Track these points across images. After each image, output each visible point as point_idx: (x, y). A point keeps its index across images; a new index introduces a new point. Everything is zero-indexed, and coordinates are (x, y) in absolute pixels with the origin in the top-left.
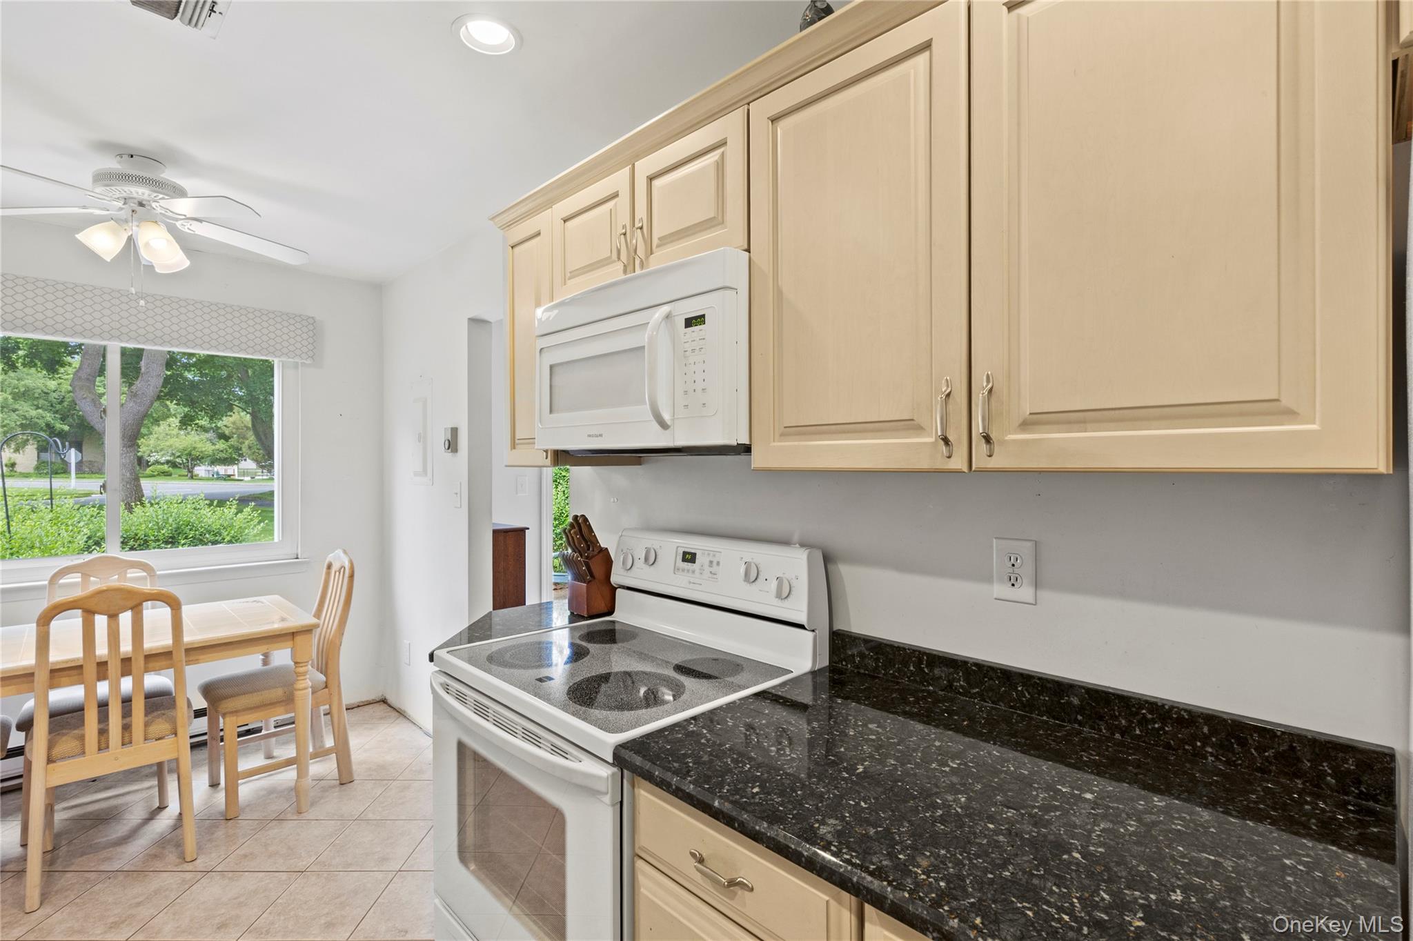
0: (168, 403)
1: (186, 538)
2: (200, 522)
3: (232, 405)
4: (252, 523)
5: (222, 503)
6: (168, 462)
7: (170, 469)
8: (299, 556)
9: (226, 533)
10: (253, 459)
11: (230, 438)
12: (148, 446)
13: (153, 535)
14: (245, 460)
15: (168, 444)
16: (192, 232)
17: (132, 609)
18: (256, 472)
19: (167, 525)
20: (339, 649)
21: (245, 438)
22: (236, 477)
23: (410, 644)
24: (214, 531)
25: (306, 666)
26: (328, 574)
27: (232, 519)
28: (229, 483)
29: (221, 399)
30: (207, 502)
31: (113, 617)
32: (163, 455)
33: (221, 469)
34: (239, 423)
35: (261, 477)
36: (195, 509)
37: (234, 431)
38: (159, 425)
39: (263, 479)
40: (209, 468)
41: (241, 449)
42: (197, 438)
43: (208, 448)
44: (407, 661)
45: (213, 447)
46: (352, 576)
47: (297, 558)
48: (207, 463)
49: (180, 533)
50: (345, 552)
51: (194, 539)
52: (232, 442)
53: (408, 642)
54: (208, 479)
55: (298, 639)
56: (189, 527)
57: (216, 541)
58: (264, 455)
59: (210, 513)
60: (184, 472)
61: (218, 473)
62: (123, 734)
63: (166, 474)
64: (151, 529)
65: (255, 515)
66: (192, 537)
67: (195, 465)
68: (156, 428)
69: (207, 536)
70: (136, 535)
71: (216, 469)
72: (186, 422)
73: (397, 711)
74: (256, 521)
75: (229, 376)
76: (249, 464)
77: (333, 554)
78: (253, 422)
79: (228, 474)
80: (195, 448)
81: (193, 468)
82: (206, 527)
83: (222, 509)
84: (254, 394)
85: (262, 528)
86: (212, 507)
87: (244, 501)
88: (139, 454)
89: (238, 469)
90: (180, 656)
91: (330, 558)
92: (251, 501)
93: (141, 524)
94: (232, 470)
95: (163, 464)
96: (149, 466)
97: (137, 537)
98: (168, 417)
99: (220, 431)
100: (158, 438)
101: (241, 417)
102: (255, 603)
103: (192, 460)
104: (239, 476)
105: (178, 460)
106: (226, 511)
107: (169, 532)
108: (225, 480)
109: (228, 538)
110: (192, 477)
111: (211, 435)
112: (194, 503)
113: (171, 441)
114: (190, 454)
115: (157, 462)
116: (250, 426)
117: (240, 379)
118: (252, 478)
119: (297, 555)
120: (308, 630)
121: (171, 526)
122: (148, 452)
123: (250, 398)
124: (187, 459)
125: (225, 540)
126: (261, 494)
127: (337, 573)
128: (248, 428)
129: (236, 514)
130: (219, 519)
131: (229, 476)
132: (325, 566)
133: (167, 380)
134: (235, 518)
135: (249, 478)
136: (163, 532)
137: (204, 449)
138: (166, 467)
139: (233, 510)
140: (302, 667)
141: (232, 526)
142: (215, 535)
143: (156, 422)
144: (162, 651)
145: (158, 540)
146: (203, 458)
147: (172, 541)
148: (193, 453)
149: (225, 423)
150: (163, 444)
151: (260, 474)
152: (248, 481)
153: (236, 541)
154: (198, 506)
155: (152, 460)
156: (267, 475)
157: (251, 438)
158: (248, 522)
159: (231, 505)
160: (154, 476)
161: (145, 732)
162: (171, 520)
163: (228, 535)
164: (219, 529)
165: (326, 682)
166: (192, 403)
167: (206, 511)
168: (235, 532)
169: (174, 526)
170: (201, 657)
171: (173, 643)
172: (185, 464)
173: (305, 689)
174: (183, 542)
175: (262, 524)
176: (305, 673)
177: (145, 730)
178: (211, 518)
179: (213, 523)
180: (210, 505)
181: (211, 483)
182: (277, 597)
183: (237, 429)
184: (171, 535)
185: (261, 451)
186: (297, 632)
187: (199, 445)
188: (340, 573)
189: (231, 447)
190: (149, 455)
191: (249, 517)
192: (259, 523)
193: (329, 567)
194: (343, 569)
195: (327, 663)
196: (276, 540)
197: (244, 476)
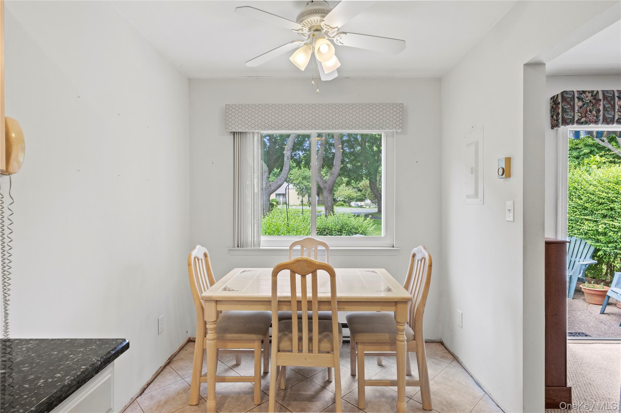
0: (343, 178)
1: (345, 230)
2: (351, 223)
3: (363, 176)
4: (370, 225)
5: (358, 216)
6: (343, 200)
7: (343, 203)
8: (394, 246)
9: (360, 229)
10: (370, 199)
11: (362, 191)
12: (337, 194)
13: (334, 228)
14: (367, 200)
15: (343, 193)
16: (342, 45)
17: (312, 273)
18: (371, 205)
19: (339, 224)
20: (422, 315)
21: (367, 191)
22: (364, 207)
23: (462, 313)
24: (355, 228)
25: (404, 325)
26: (413, 261)
27: (363, 223)
28: (362, 208)
29: (359, 175)
30: (353, 214)
31: (304, 276)
32: (341, 198)
33: (359, 203)
34: (365, 185)
35: (372, 207)
36: (349, 217)
37: (363, 188)
38: (340, 187)
39: (373, 207)
40: (355, 203)
41: (365, 195)
42: (351, 191)
43: (355, 195)
44: (460, 325)
45: (356, 195)
46: (430, 266)
47: (393, 247)
48: (354, 201)
49: (343, 228)
50: (425, 248)
51: (348, 231)
52: (363, 192)
53: (461, 312)
54: (356, 207)
55: (399, 306)
56: (346, 225)
57: (356, 232)
58: (373, 197)
59: (354, 220)
60: (347, 204)
61: (358, 205)
62: (309, 345)
63: (342, 205)
64: (333, 225)
65: (372, 221)
66: (347, 230)
67: (351, 202)
68: (339, 188)
69: (353, 230)
70: (328, 228)
71: (357, 203)
72: (348, 184)
73: (452, 355)
74: (372, 224)
75: (362, 165)
76: (368, 201)
77: (417, 248)
78: (370, 183)
79: (362, 205)
80: (351, 195)
81: (350, 203)
82: (353, 226)
83: (358, 218)
84: (370, 171)
85: (374, 228)
86: (355, 217)
87: (366, 216)
88: (334, 197)
89: (365, 203)
90: (335, 305)
91: (415, 250)
92: (370, 215)
93: (330, 223)
94: (362, 203)
95: (341, 201)
96: (337, 202)
97: (329, 229)
98: (343, 184)
99: (359, 188)
100: (340, 191)
101: (366, 182)
102: (373, 273)
103: (350, 200)
104: (365, 206)
105: (346, 200)
106: (360, 219)
107: (339, 227)
108: (360, 207)
109: (361, 232)
110: (350, 206)
111: (356, 190)
112: (348, 215)
113: (344, 192)
114: (349, 197)
115: (340, 201)
116: (369, 185)
117: (365, 166)
118: (369, 207)
119: (393, 245)
120: (405, 301)
121: (340, 224)
122: (337, 197)
123: (369, 173)
124: (348, 199)
125: (360, 232)
126: (373, 213)
127: (420, 262)
128: (368, 186)
129: (364, 221)
130: (357, 222)
131: (362, 206)
132: (411, 255)
133: (342, 169)
134: (363, 222)
135: (368, 207)
136: (337, 227)
137: (353, 195)
138: (342, 202)
139: (363, 219)
140: (401, 326)
141: (362, 226)
142: (356, 230)
143: (339, 186)
144: (326, 300)
145: (335, 230)
146: (353, 199)
147: (340, 232)
148: (350, 197)
149: (360, 185)
150: (341, 194)
151: (372, 205)
152: (368, 208)
153: (364, 233)
154: (350, 216)
155: (338, 199)
156: (375, 206)
157: (369, 190)
158: (368, 224)
159: (362, 216)
160: (339, 206)
161: (319, 346)
162: (340, 222)
163: (361, 230)
164: (357, 227)
165: (414, 336)
166: (349, 176)
167: (352, 219)
168: (363, 229)
169: (341, 225)
170: (346, 307)
171: (331, 296)
172: (348, 201)
173: (403, 341)
174: (344, 232)
175: (374, 226)
176: (403, 330)
177: (319, 345)
178: (354, 222)
179: (355, 224)
180: (354, 216)
181: (356, 208)
182: (383, 270)
183: (364, 187)
184: (340, 229)
185: (373, 196)
186: (398, 302)
187: (352, 194)
188: (421, 261)
189: (362, 194)
190: (337, 198)
191: (369, 222)
192: (373, 225)
193: (414, 256)
194: (424, 259)
195: (415, 323)
196: (383, 236)
197: (367, 206)
